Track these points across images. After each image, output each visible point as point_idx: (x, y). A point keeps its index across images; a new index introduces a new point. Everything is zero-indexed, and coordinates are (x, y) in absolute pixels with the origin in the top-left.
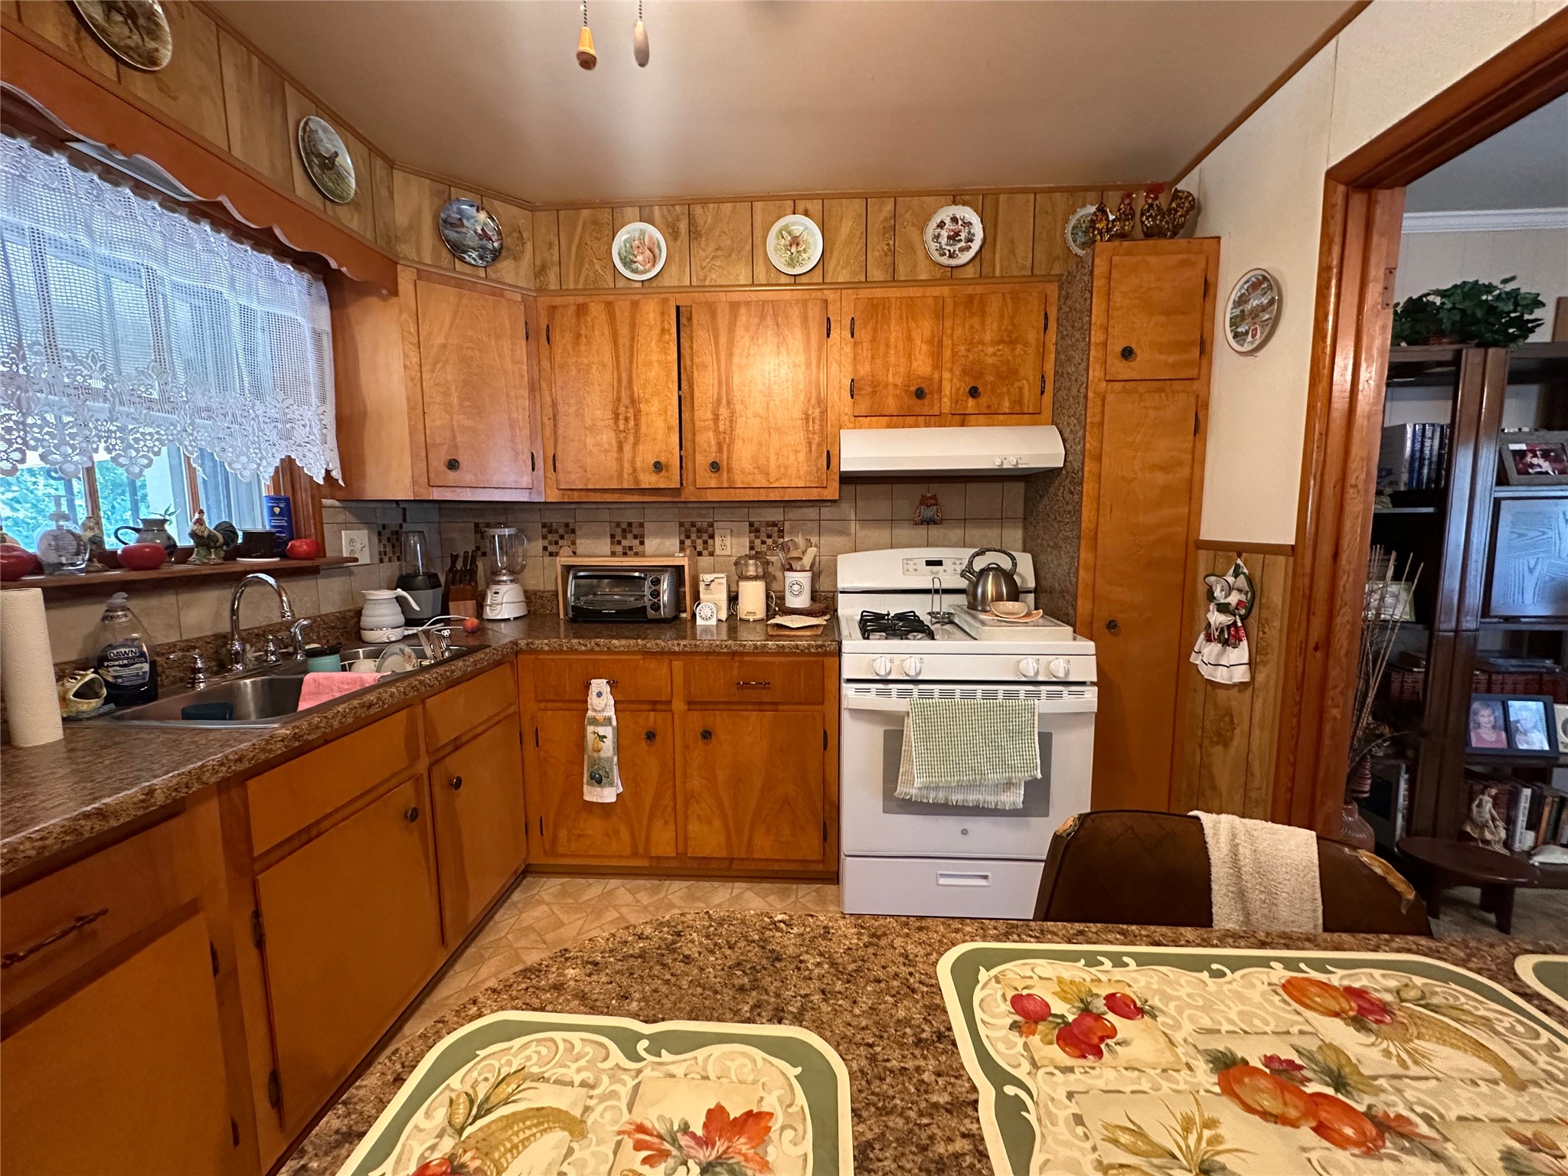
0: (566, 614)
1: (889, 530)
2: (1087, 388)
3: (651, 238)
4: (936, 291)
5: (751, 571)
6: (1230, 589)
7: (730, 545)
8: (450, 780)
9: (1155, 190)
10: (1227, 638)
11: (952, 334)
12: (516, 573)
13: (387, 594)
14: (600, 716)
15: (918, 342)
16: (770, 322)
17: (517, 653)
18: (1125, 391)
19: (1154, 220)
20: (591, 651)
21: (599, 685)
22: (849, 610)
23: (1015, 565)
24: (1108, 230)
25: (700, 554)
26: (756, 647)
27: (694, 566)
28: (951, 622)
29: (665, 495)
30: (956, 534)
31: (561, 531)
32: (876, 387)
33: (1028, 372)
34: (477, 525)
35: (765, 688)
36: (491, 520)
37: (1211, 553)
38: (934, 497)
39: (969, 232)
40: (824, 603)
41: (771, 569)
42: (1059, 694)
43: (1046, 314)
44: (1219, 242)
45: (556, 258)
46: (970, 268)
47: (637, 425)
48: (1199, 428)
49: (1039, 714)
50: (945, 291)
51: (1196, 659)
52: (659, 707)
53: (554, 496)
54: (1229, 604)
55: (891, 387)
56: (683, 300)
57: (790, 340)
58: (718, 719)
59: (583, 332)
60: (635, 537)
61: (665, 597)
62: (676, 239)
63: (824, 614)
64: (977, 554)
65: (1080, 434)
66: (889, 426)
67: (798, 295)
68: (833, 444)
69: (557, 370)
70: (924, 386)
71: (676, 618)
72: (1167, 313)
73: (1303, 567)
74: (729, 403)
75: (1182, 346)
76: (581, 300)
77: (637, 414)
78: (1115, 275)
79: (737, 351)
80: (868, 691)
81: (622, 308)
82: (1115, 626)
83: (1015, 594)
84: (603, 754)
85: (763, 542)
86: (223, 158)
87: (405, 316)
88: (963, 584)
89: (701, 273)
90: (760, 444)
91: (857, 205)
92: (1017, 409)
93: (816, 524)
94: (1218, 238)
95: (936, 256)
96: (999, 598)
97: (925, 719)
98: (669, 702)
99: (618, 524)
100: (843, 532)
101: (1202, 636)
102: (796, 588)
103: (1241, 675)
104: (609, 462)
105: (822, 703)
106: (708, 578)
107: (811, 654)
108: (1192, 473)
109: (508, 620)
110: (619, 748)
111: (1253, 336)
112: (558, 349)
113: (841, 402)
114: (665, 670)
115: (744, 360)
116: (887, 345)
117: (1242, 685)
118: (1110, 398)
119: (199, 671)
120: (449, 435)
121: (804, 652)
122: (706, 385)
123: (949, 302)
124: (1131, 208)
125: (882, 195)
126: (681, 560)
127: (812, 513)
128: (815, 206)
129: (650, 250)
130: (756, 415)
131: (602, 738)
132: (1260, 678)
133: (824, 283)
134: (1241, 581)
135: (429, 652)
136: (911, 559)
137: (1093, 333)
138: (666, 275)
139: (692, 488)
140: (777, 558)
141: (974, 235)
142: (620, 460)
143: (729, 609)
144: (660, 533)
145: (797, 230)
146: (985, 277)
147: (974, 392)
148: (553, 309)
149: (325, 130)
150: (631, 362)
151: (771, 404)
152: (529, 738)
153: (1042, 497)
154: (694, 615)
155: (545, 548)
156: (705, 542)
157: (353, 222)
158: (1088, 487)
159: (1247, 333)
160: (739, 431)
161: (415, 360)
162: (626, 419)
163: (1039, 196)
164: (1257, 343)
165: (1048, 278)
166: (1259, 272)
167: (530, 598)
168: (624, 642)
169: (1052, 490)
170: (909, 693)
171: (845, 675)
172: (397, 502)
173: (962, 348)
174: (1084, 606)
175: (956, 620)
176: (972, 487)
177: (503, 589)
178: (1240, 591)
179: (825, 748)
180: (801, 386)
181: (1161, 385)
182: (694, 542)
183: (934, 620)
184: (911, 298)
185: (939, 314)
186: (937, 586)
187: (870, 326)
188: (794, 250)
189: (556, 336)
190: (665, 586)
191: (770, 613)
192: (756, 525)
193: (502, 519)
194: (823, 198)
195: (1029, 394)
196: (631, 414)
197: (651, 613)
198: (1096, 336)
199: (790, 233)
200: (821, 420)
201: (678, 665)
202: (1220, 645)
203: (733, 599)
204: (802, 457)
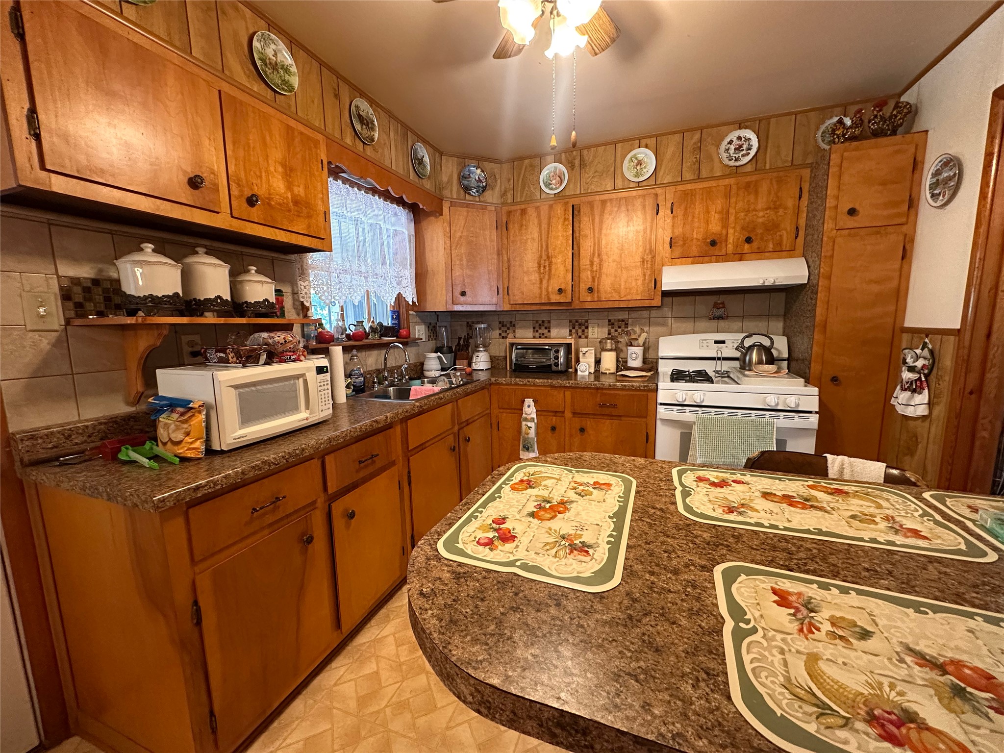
0: (511, 368)
1: (692, 324)
2: (822, 235)
3: (560, 170)
4: (727, 182)
5: (609, 346)
6: (917, 357)
7: (597, 332)
8: (465, 438)
9: (881, 104)
10: (914, 388)
11: (735, 207)
12: (486, 346)
13: (434, 355)
14: (529, 417)
15: (713, 213)
16: (623, 208)
17: (490, 385)
18: (849, 235)
19: (878, 125)
20: (525, 385)
21: (529, 401)
22: (665, 368)
23: (772, 343)
24: (844, 135)
25: (580, 337)
26: (610, 385)
27: (577, 343)
28: (729, 377)
29: (563, 306)
30: (737, 325)
31: (508, 325)
32: (685, 240)
33: (788, 226)
34: (468, 323)
35: (614, 407)
36: (474, 320)
37: (910, 335)
38: (723, 303)
39: (749, 144)
40: (650, 365)
41: (620, 345)
42: (793, 418)
43: (801, 188)
44: (927, 134)
45: (511, 186)
46: (749, 166)
47: (550, 270)
48: (906, 255)
49: (777, 428)
50: (732, 181)
51: (894, 402)
52: (558, 414)
53: (507, 308)
54: (916, 366)
55: (695, 241)
56: (575, 201)
57: (635, 218)
58: (589, 422)
59: (524, 223)
60: (546, 328)
61: (561, 360)
62: (573, 169)
63: (650, 370)
64: (747, 337)
65: (818, 263)
66: (692, 263)
67: (641, 192)
68: (658, 274)
69: (511, 244)
70: (716, 238)
71: (566, 371)
72: (884, 183)
73: (963, 343)
74: (599, 255)
75: (895, 204)
76: (523, 207)
77: (550, 264)
78: (845, 164)
79: (604, 226)
80: (672, 410)
81: (544, 210)
82: (836, 381)
83: (771, 360)
84: (530, 436)
85: (616, 331)
86: (389, 171)
87: (445, 224)
88: (737, 354)
89: (586, 187)
90: (616, 277)
91: (677, 137)
92: (777, 249)
93: (647, 320)
94: (927, 131)
95: (726, 161)
96: (760, 362)
97: (705, 427)
98: (563, 412)
99: (537, 322)
100: (664, 325)
101: (899, 387)
102: (634, 355)
103: (922, 411)
104: (535, 290)
105: (646, 417)
106: (584, 350)
107: (640, 390)
108: (899, 285)
109: (483, 370)
110: (537, 434)
111: (944, 196)
112: (512, 232)
113: (664, 250)
114: (562, 395)
115: (608, 231)
116: (693, 217)
117: (924, 417)
118: (839, 240)
119: (375, 383)
120: (462, 279)
121: (637, 389)
122: (587, 246)
123: (734, 187)
124: (861, 120)
125: (692, 130)
126: (570, 340)
127: (645, 314)
128: (652, 142)
129: (559, 177)
130: (614, 261)
131: (530, 428)
132: (936, 412)
133: (656, 184)
134: (926, 352)
135: (454, 382)
136: (705, 340)
137: (828, 200)
138: (567, 189)
139: (578, 302)
140: (624, 339)
141: (752, 146)
142: (541, 288)
143: (595, 367)
144: (559, 326)
145: (640, 157)
146: (759, 170)
147: (749, 240)
148: (509, 213)
149: (420, 147)
150: (548, 237)
151: (623, 255)
152: (495, 426)
153: (795, 302)
154: (576, 370)
155: (500, 334)
156: (583, 331)
157: (428, 185)
158: (821, 295)
159: (940, 193)
160: (604, 270)
161: (449, 245)
162: (545, 267)
163: (798, 117)
164: (945, 200)
165: (804, 166)
166: (946, 156)
167: (493, 359)
168: (541, 380)
169: (801, 297)
170: (696, 412)
171: (659, 401)
172: (435, 312)
173: (742, 214)
174: (815, 368)
175: (732, 376)
176: (747, 296)
177: (480, 354)
178: (925, 358)
179: (647, 442)
180: (641, 243)
181: (878, 230)
182: (577, 331)
183: (717, 375)
184: (710, 187)
185: (728, 195)
186: (719, 355)
187: (683, 207)
188: (638, 167)
189: (511, 226)
190: (561, 354)
191: (618, 369)
192: (612, 321)
193: (480, 320)
194: (656, 136)
195: (786, 238)
196: (547, 264)
197: (554, 368)
198: (830, 202)
199: (636, 159)
200: (652, 262)
201: (568, 393)
202: (909, 393)
203: (598, 362)
204: (640, 282)
